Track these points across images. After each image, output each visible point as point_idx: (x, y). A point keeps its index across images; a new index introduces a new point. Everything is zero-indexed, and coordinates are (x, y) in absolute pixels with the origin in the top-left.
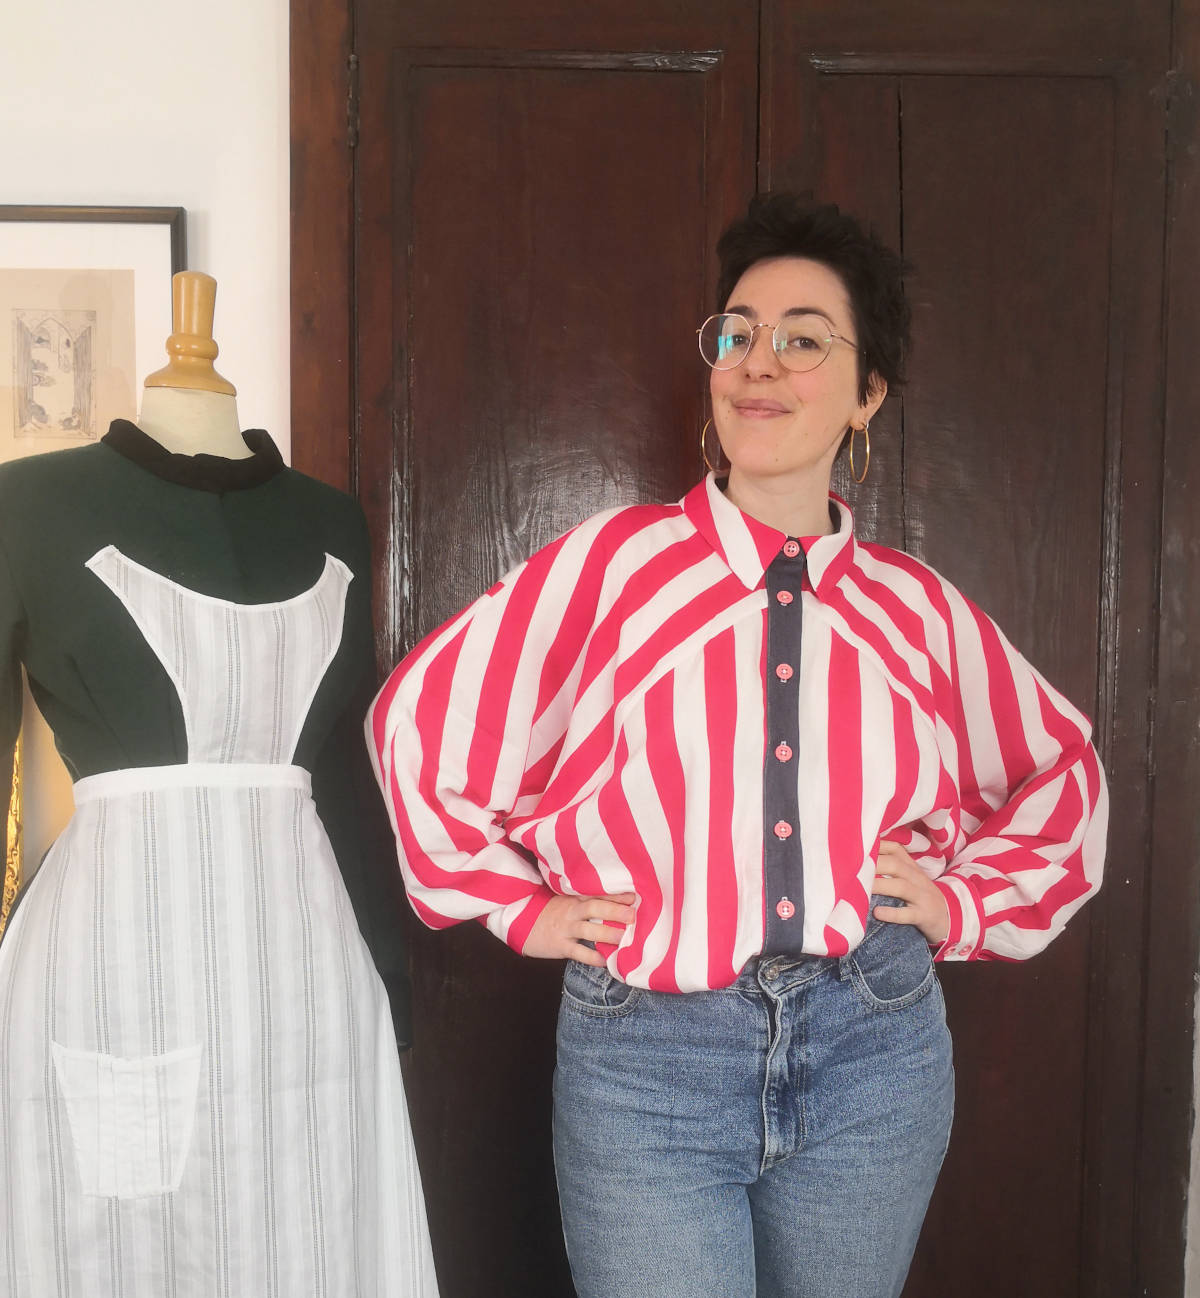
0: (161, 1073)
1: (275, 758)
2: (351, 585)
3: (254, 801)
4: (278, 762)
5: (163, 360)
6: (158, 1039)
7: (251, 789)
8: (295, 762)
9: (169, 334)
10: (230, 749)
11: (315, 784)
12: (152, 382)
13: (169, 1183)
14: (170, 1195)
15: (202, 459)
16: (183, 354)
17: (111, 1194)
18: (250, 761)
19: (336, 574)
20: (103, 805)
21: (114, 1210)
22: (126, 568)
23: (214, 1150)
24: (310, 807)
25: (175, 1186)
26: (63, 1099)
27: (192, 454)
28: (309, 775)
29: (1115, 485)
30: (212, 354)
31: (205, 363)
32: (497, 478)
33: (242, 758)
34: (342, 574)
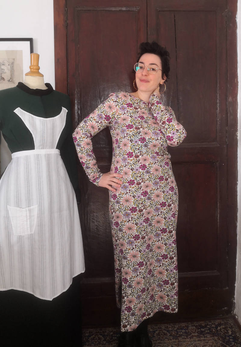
0: (30, 211)
1: (52, 148)
2: (67, 113)
3: (48, 157)
4: (53, 148)
5: (29, 70)
6: (29, 204)
7: (47, 154)
8: (56, 148)
9: (30, 65)
10: (43, 147)
11: (61, 152)
12: (27, 75)
13: (32, 232)
14: (32, 234)
15: (37, 89)
16: (33, 69)
17: (19, 235)
18: (47, 149)
19: (64, 111)
20: (18, 158)
21: (20, 238)
22: (22, 112)
23: (41, 225)
24: (60, 157)
25: (33, 232)
26: (10, 217)
27: (35, 89)
28: (59, 151)
29: (219, 88)
30: (39, 69)
31: (37, 71)
32: (97, 90)
33: (46, 148)
34: (65, 111)
